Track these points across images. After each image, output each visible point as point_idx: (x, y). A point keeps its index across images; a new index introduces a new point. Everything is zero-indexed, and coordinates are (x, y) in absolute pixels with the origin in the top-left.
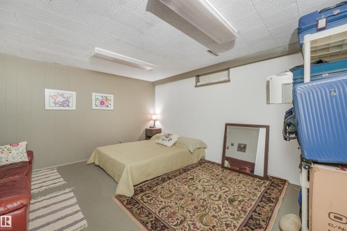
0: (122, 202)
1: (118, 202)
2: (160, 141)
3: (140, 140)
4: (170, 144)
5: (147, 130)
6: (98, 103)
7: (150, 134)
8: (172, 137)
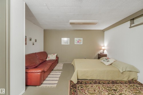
0: (71, 84)
1: (69, 83)
2: (102, 61)
3: (95, 59)
4: (107, 64)
5: (99, 54)
6: (77, 42)
7: (100, 56)
8: (109, 60)
